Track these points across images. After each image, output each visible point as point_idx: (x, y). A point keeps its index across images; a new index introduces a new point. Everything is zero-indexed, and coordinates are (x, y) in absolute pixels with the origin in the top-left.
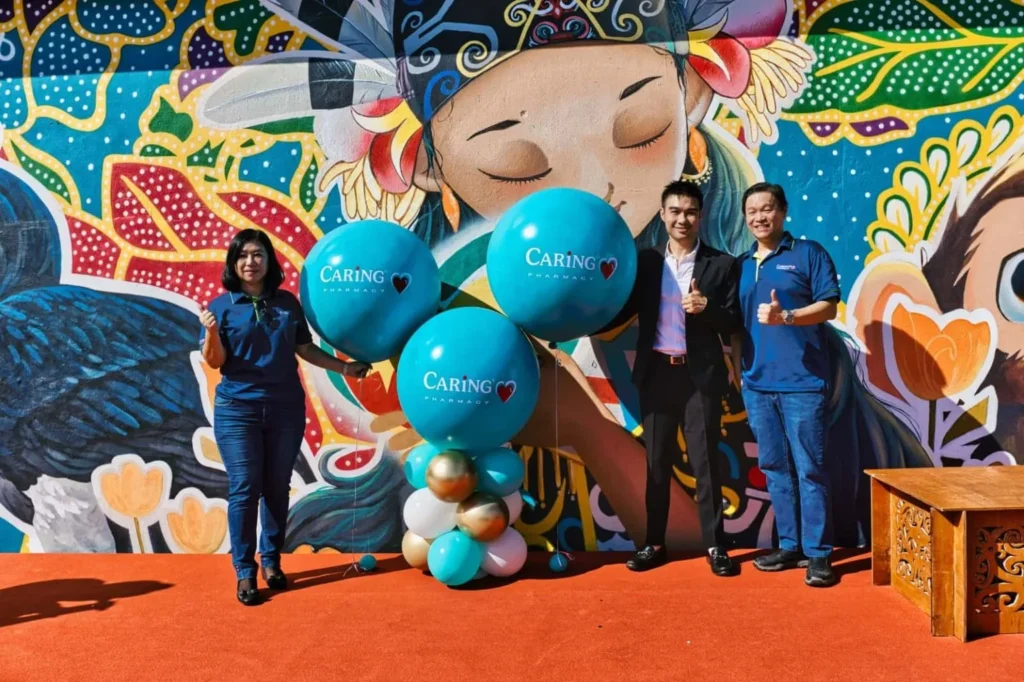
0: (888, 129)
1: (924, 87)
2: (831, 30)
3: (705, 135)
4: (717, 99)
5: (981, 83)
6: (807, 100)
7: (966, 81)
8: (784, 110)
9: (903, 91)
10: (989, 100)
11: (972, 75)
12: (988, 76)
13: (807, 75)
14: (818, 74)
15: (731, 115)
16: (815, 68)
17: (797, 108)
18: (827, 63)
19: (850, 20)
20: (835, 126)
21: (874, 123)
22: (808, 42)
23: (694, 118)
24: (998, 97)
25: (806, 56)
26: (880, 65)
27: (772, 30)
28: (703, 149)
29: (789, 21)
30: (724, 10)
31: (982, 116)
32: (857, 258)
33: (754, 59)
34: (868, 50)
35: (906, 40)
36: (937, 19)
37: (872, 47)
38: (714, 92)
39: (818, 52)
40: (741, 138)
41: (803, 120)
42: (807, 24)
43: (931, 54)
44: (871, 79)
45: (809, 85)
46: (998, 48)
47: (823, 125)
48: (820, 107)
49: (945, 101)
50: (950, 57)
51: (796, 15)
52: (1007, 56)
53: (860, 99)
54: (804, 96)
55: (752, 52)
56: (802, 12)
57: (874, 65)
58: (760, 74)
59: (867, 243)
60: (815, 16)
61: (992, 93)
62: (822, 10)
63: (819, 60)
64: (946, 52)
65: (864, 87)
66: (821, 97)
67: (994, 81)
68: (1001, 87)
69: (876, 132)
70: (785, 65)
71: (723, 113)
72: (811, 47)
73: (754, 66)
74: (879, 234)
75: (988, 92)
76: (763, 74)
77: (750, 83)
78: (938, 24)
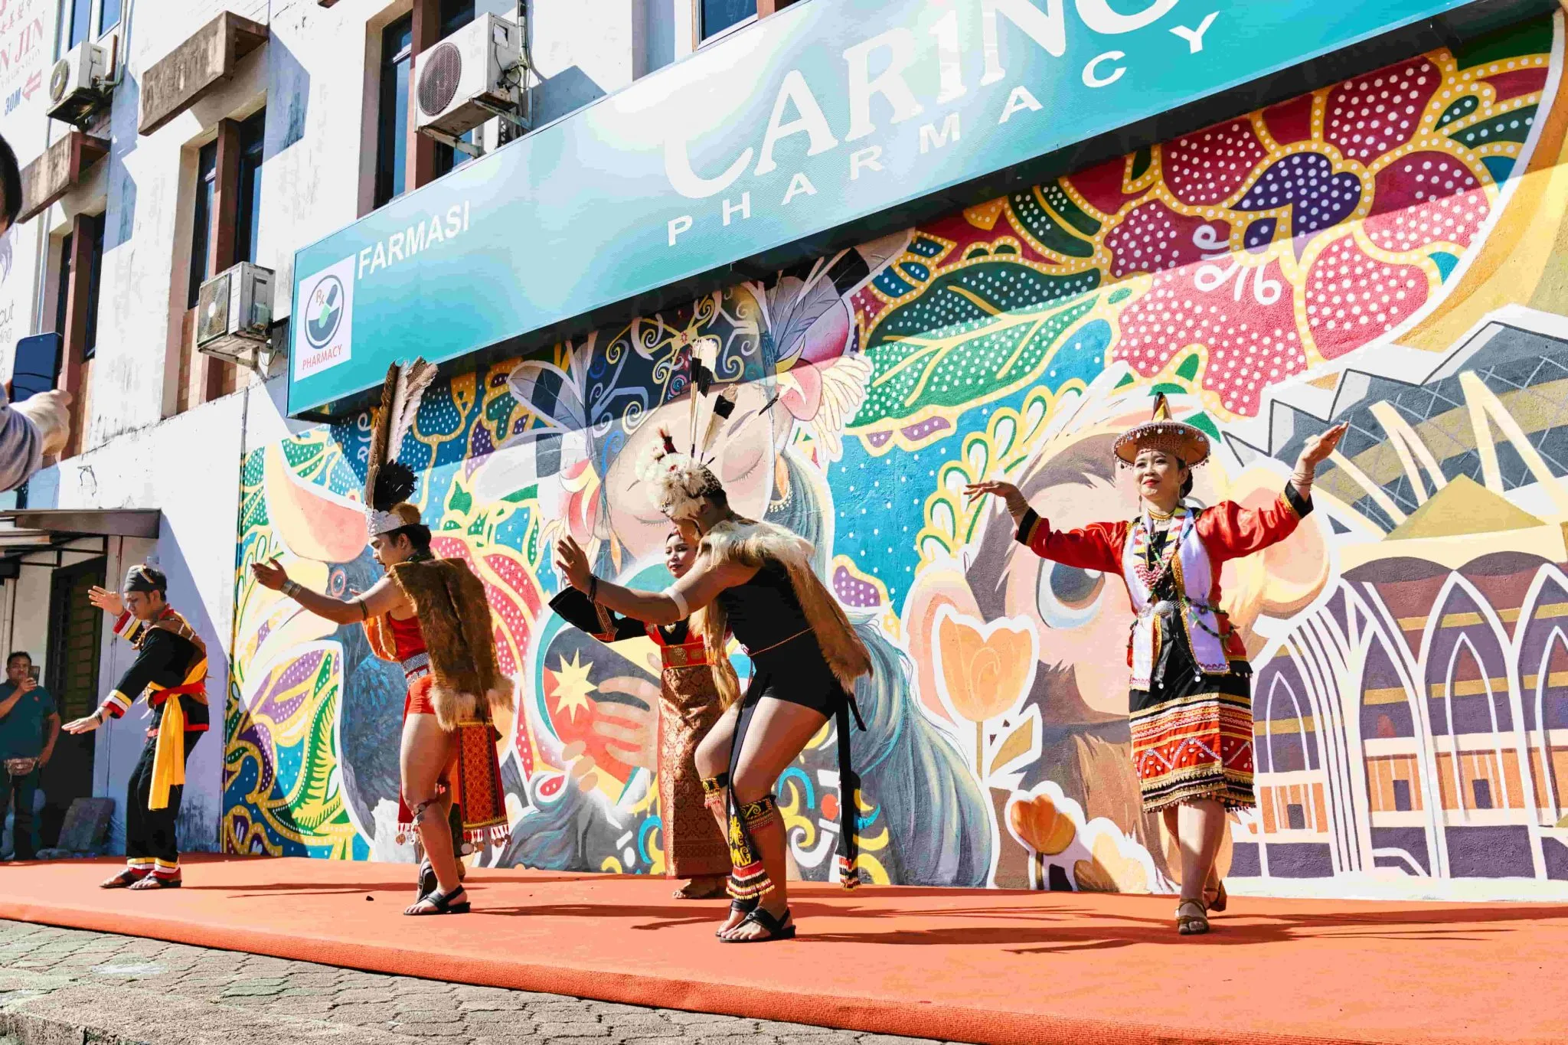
0: (933, 430)
1: (963, 379)
2: (886, 338)
3: (788, 460)
4: (797, 423)
5: (1015, 366)
6: (866, 414)
7: (1000, 367)
8: (848, 426)
9: (945, 388)
10: (1022, 383)
11: (1006, 359)
12: (1021, 357)
13: (866, 387)
14: (875, 385)
15: (807, 438)
16: (873, 379)
17: (858, 423)
18: (882, 373)
19: (901, 324)
20: (889, 434)
21: (920, 426)
22: (866, 355)
23: (779, 446)
24: (1030, 378)
25: (866, 369)
26: (925, 365)
27: (838, 351)
28: (786, 475)
29: (851, 337)
30: (801, 338)
31: (1015, 402)
32: (908, 569)
33: (825, 380)
34: (916, 351)
35: (947, 335)
36: (975, 307)
37: (919, 348)
38: (794, 417)
39: (874, 362)
40: (815, 460)
41: (862, 432)
42: (865, 336)
43: (969, 344)
44: (917, 381)
45: (868, 397)
46: (1029, 325)
47: (878, 435)
48: (877, 417)
49: (983, 391)
50: (987, 344)
51: (857, 328)
52: (1038, 333)
53: (908, 403)
54: (864, 409)
55: (823, 373)
56: (862, 326)
57: (920, 366)
58: (829, 394)
59: (916, 553)
60: (872, 327)
61: (1025, 374)
62: (877, 320)
63: (876, 371)
64: (981, 339)
65: (912, 389)
66: (877, 407)
67: (1026, 362)
68: (1033, 367)
69: (923, 434)
70: (849, 381)
71: (801, 437)
72: (870, 358)
73: (825, 386)
74: (927, 541)
75: (1022, 374)
76: (832, 393)
77: (821, 403)
78: (976, 312)
